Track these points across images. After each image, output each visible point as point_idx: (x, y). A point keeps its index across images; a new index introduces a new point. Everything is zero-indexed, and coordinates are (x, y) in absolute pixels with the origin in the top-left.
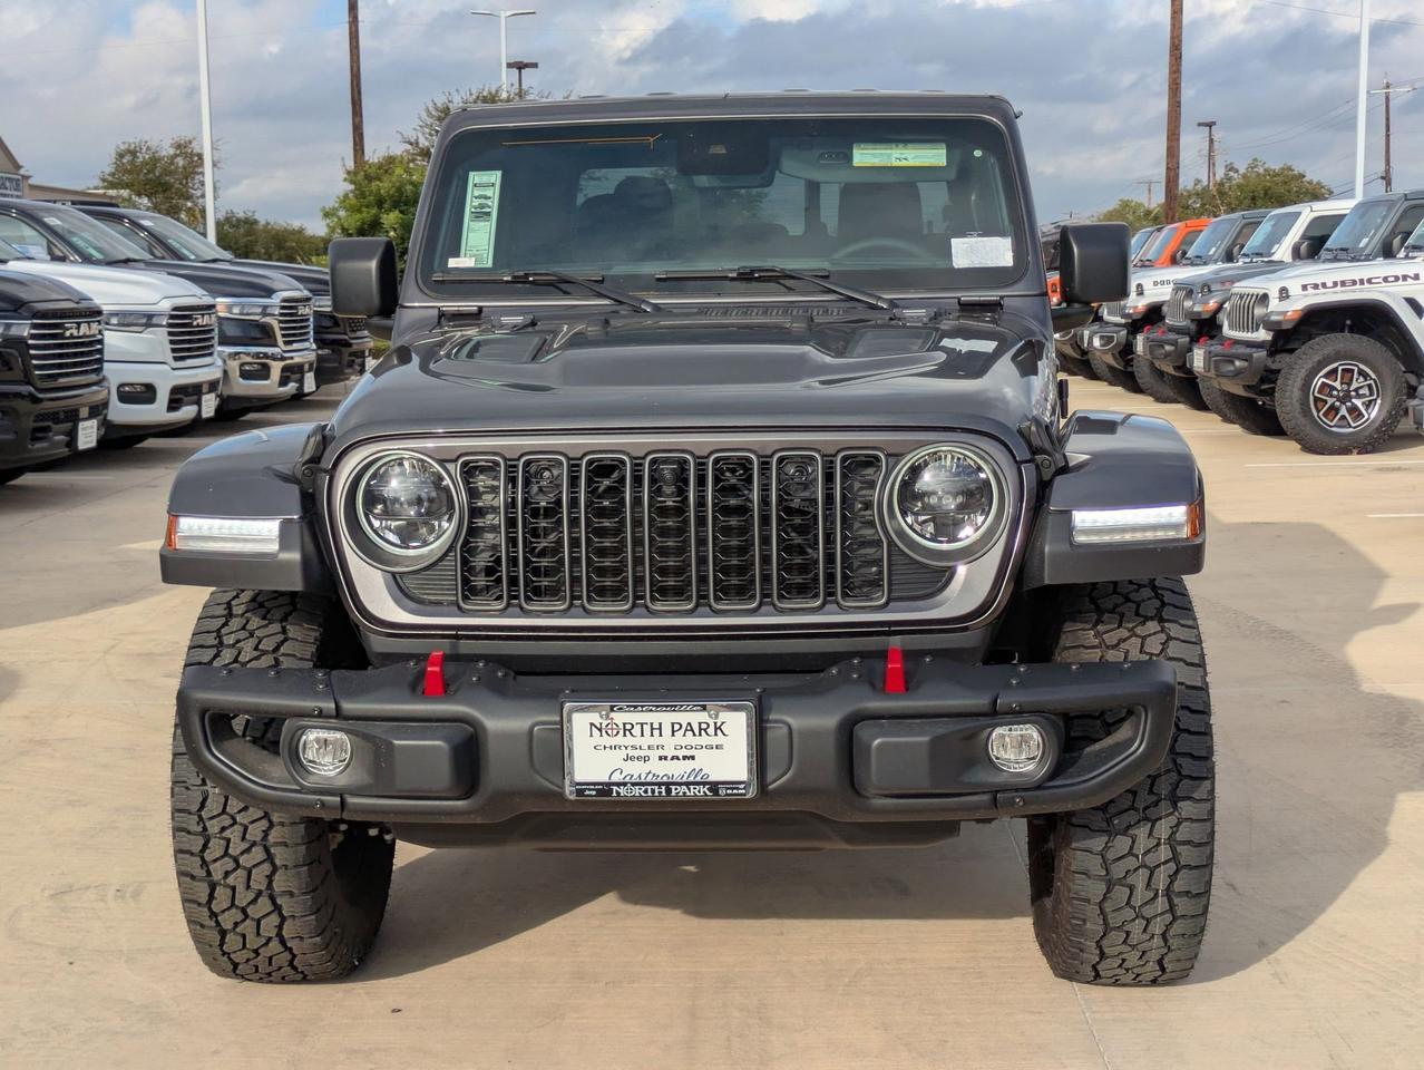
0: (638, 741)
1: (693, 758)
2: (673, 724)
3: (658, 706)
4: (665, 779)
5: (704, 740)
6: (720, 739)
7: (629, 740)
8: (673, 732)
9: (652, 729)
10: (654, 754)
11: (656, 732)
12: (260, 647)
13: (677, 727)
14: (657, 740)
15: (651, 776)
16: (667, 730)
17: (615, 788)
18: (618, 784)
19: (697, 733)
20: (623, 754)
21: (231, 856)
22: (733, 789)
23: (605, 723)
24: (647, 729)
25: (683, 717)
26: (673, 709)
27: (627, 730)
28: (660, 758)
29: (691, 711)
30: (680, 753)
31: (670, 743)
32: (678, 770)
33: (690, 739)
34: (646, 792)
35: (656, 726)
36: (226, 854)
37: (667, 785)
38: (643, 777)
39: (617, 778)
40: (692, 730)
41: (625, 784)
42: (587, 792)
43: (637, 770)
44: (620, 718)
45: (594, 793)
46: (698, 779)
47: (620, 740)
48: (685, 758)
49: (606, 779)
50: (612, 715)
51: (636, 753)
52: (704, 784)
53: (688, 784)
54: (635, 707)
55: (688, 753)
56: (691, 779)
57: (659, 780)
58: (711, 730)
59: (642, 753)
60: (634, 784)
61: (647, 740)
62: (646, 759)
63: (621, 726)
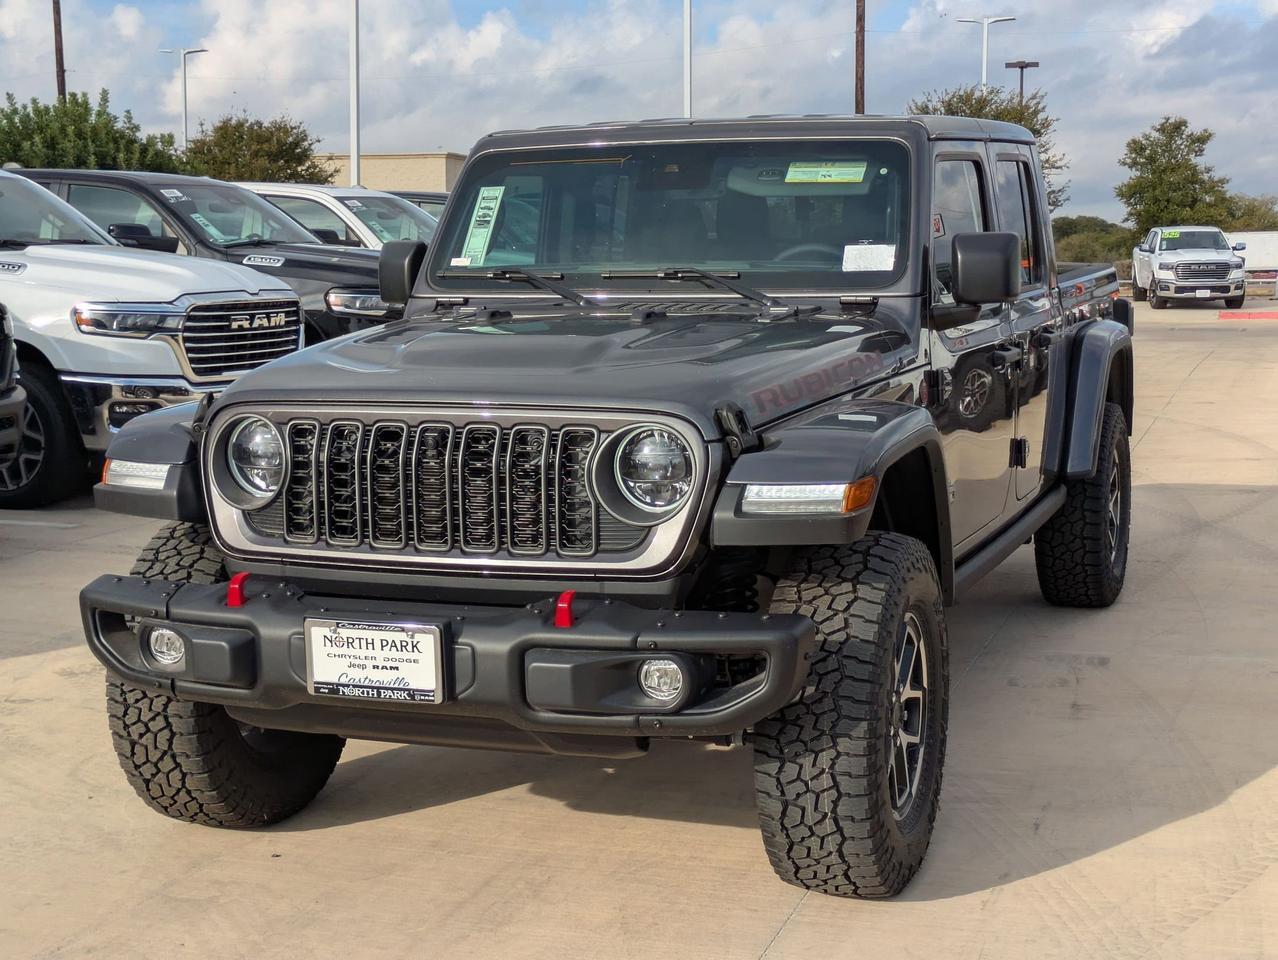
0: (357, 652)
1: (397, 668)
2: (382, 641)
3: (369, 626)
4: (377, 685)
5: (405, 655)
6: (415, 655)
7: (351, 651)
8: (382, 646)
9: (367, 643)
10: (370, 664)
11: (370, 646)
12: (181, 563)
13: (385, 643)
14: (370, 653)
15: (367, 681)
16: (378, 645)
17: (341, 688)
18: (344, 686)
19: (399, 648)
20: (347, 661)
21: (143, 722)
22: (425, 695)
23: (334, 636)
24: (363, 643)
25: (389, 636)
26: (380, 629)
27: (350, 643)
28: (374, 667)
29: (393, 631)
30: (388, 664)
31: (381, 655)
32: (386, 678)
33: (394, 654)
34: (363, 693)
35: (370, 641)
36: (139, 720)
37: (378, 688)
38: (362, 680)
39: (344, 680)
40: (396, 646)
41: (348, 686)
42: (322, 690)
43: (357, 675)
44: (345, 633)
45: (327, 691)
46: (401, 686)
47: (344, 650)
48: (391, 668)
49: (336, 681)
50: (339, 630)
51: (357, 662)
52: (404, 690)
53: (392, 689)
54: (354, 625)
55: (394, 665)
56: (396, 686)
57: (373, 684)
58: (410, 647)
59: (361, 662)
60: (354, 686)
61: (363, 653)
62: (364, 667)
63: (346, 640)
